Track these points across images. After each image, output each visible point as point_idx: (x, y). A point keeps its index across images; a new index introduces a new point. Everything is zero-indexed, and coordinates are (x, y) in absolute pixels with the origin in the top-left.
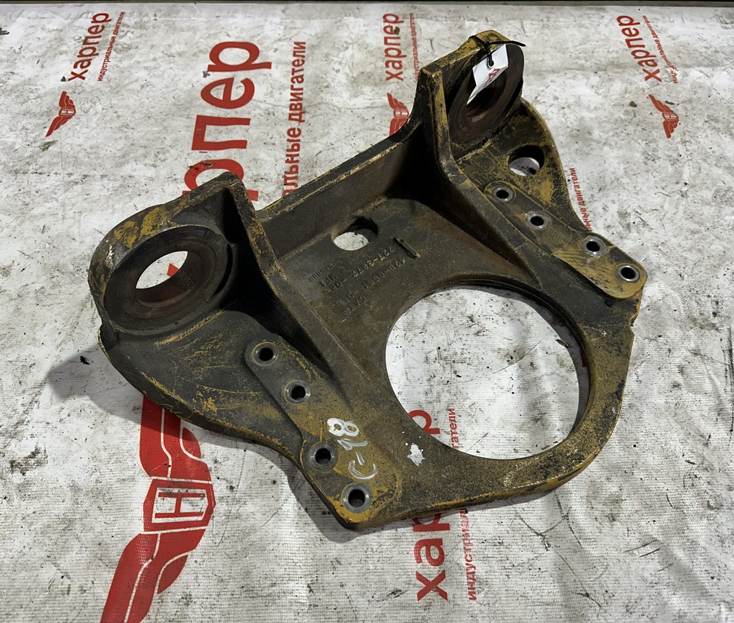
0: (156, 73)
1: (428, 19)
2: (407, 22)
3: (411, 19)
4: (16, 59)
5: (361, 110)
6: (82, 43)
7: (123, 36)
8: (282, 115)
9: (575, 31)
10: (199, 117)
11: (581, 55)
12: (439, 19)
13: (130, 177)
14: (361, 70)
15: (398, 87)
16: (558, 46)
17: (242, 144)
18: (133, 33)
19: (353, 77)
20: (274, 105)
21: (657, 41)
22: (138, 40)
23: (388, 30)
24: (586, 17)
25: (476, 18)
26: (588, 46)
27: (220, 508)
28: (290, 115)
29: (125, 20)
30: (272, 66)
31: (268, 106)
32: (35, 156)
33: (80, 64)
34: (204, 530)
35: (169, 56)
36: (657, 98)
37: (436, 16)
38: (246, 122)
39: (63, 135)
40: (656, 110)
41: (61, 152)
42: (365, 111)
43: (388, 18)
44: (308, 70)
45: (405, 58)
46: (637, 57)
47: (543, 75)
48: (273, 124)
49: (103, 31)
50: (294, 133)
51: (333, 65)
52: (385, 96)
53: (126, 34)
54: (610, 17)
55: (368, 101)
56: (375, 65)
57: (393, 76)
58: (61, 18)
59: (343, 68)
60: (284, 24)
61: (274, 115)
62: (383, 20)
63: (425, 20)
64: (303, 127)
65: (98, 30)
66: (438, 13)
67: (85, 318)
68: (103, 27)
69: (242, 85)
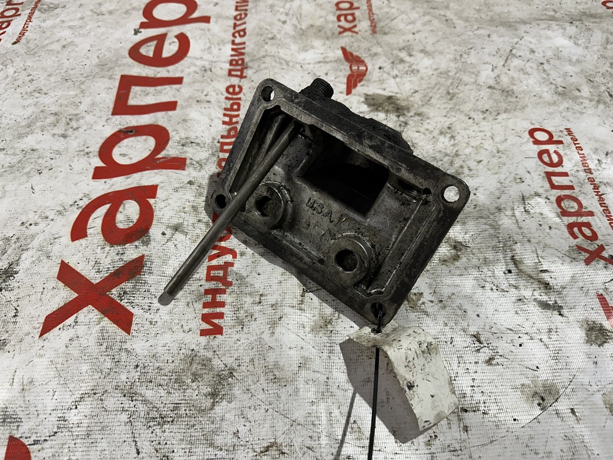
0: (81, 32)
5: (311, 66)
8: (220, 70)
10: (123, 77)
13: (33, 150)
14: (311, 22)
15: (353, 40)
17: (170, 106)
19: (301, 29)
20: (212, 62)
28: (230, 71)
30: (211, 20)
31: (204, 62)
35: (98, 15)
38: (178, 81)
42: (316, 66)
44: (251, 23)
45: (358, 10)
47: (513, 26)
50: (234, 90)
51: (278, 16)
52: (338, 49)
55: (320, 55)
56: (326, 19)
57: (345, 30)
59: (290, 19)
61: (211, 71)
64: (244, 85)
69: (176, 40)
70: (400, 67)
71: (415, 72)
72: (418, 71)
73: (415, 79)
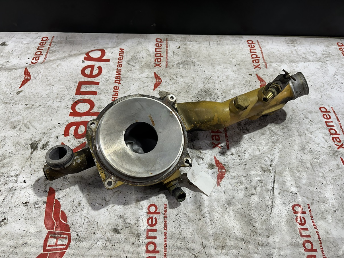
1: (173, 41)
2: (165, 42)
3: (166, 41)
4: (10, 56)
5: (143, 79)
6: (37, 49)
7: (53, 47)
8: (112, 81)
9: (230, 47)
10: (79, 82)
11: (231, 56)
12: (178, 41)
13: (50, 106)
15: (159, 70)
16: (223, 53)
17: (95, 93)
18: (57, 45)
19: (142, 65)
20: (109, 77)
21: (261, 51)
22: (59, 48)
23: (157, 45)
24: (235, 41)
25: (192, 41)
26: (234, 52)
27: (72, 243)
28: (115, 81)
29: (54, 40)
30: (110, 60)
31: (107, 76)
32: (14, 97)
33: (35, 58)
34: (65, 252)
36: (259, 75)
37: (176, 40)
39: (25, 88)
40: (258, 80)
41: (24, 95)
42: (145, 79)
43: (158, 40)
44: (124, 62)
45: (162, 57)
46: (252, 58)
48: (108, 85)
49: (45, 45)
50: (116, 88)
52: (153, 73)
53: (54, 46)
54: (244, 41)
55: (147, 75)
56: (151, 61)
57: (157, 65)
58: (29, 38)
60: (117, 42)
61: (109, 81)
62: (156, 41)
63: (172, 41)
64: (120, 86)
65: (44, 44)
66: (177, 38)
67: (27, 165)
68: (45, 43)
69: (98, 69)
70: (173, 81)
71: (177, 83)
72: (178, 83)
73: (176, 86)
